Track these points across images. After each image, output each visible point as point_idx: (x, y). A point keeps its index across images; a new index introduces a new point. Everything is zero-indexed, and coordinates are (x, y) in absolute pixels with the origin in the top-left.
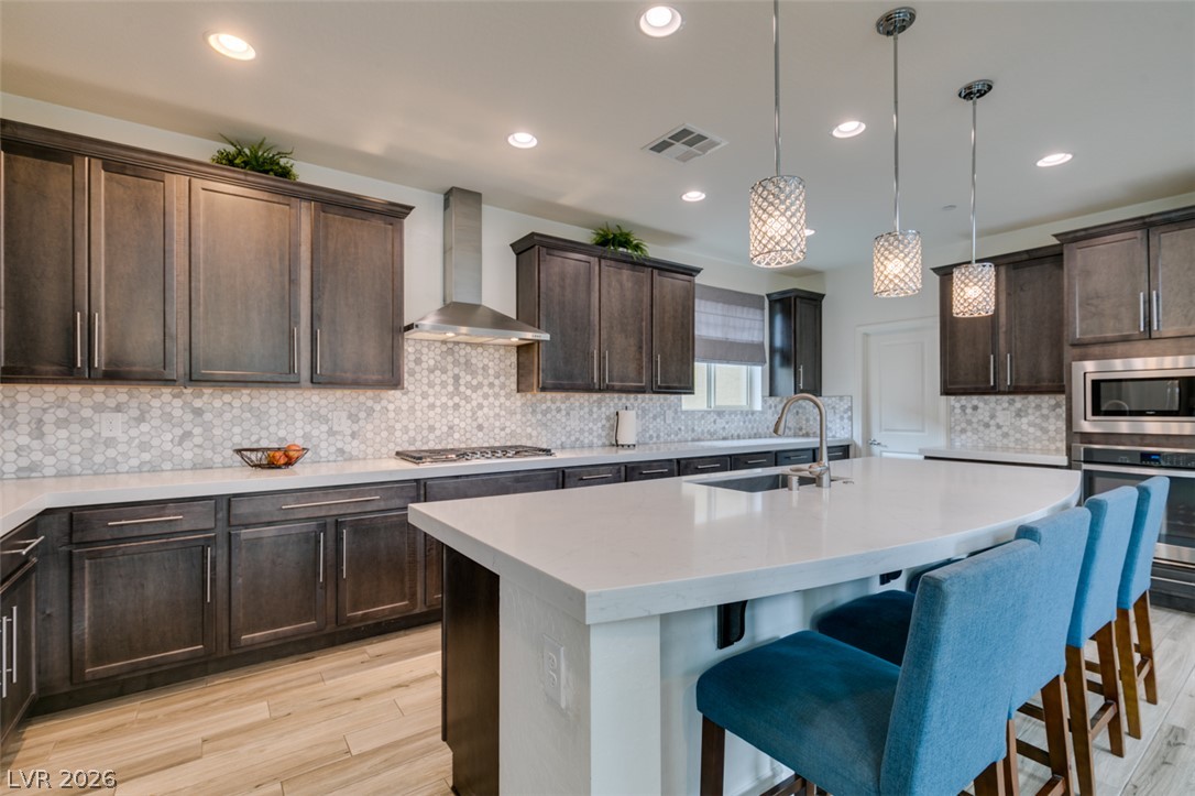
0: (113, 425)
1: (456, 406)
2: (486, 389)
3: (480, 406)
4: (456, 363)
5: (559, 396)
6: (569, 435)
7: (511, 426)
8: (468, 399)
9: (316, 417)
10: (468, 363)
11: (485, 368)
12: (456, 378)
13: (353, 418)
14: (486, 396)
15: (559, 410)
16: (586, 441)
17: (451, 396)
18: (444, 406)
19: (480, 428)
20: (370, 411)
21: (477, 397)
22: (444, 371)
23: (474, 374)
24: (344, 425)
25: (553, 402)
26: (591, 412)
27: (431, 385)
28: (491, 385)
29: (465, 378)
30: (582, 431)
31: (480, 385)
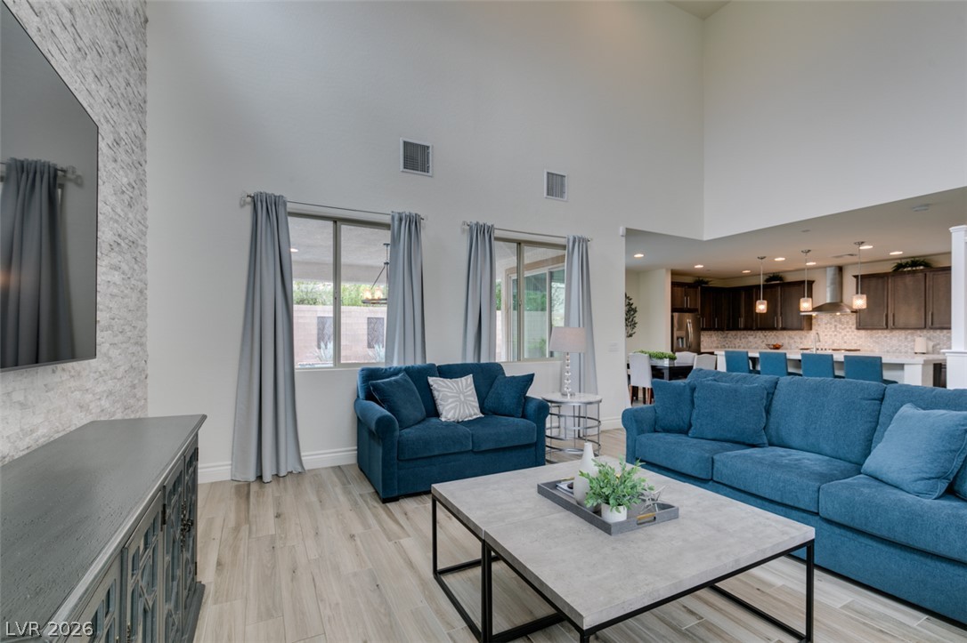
0: (751, 339)
1: (836, 335)
2: (848, 329)
3: (846, 335)
4: (836, 321)
5: (886, 331)
6: (892, 347)
7: (859, 342)
8: (840, 333)
9: (790, 337)
10: (840, 321)
11: (848, 322)
12: (836, 326)
13: (801, 338)
14: (848, 332)
15: (886, 337)
16: (903, 350)
17: (833, 332)
18: (831, 335)
19: (845, 342)
20: (806, 336)
21: (844, 332)
22: (831, 324)
23: (843, 324)
24: (799, 340)
25: (883, 333)
26: (906, 338)
27: (826, 328)
28: (850, 328)
29: (839, 326)
30: (900, 346)
31: (845, 328)
